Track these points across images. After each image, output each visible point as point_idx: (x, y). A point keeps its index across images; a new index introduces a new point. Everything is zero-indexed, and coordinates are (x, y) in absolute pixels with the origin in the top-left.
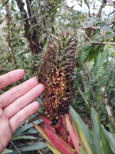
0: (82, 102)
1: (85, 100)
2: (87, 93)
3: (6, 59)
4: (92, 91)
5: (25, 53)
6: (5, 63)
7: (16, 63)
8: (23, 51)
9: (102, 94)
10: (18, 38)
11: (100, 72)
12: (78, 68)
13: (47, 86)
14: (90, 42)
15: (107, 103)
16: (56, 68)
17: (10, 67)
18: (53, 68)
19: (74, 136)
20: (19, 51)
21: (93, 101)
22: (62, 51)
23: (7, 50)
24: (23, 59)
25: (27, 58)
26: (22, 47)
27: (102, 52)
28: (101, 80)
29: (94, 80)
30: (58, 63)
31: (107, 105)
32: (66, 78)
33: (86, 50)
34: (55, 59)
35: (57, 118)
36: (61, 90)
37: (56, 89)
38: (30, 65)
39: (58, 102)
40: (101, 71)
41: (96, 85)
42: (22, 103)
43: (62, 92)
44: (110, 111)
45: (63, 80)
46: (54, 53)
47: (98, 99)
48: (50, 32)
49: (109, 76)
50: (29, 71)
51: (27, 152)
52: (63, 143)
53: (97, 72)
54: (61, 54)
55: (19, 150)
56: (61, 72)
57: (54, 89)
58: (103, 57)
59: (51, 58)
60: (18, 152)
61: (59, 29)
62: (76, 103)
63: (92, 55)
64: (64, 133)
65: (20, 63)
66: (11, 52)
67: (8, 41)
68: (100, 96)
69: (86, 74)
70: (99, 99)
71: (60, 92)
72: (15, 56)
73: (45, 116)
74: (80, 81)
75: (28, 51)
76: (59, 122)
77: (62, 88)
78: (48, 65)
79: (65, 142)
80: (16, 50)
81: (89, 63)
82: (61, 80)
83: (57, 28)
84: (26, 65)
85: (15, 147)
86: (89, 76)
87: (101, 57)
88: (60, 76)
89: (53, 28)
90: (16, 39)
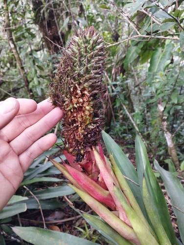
0: (130, 128)
1: (134, 124)
2: (138, 114)
3: (7, 62)
4: (146, 112)
5: (37, 51)
6: (6, 68)
7: (22, 68)
8: (33, 47)
9: (160, 116)
10: (24, 26)
11: (158, 80)
12: (123, 75)
13: (66, 111)
14: (137, 36)
15: (167, 129)
16: (76, 85)
17: (13, 75)
18: (72, 86)
19: (106, 174)
20: (27, 48)
21: (146, 126)
22: (83, 59)
23: (7, 46)
24: (34, 62)
25: (41, 59)
26: (30, 41)
27: (163, 48)
28: (159, 94)
29: (149, 94)
30: (79, 77)
31: (166, 132)
32: (92, 98)
33: (137, 45)
34: (74, 71)
35: (82, 152)
36: (86, 115)
37: (78, 114)
38: (47, 72)
39: (83, 131)
40: (160, 79)
41: (151, 101)
42: (33, 135)
43: (87, 117)
44: (171, 140)
45: (87, 102)
46: (72, 64)
47: (153, 123)
48: (76, 15)
49: (172, 87)
50: (45, 81)
51: (49, 199)
52: (91, 183)
53: (154, 81)
54: (82, 64)
55: (37, 197)
56: (83, 89)
57: (75, 115)
58: (164, 55)
59: (68, 70)
60: (36, 201)
61: (92, 6)
62: (120, 130)
63: (147, 51)
64: (93, 171)
65: (30, 68)
66: (14, 51)
67: (7, 31)
68: (156, 118)
69: (137, 84)
70: (156, 123)
71: (84, 118)
72: (20, 56)
73: (67, 149)
74: (127, 96)
75: (42, 47)
76: (85, 157)
77: (87, 113)
78: (65, 80)
79: (94, 183)
80: (22, 46)
81: (142, 65)
82: (84, 101)
83: (89, 6)
84: (40, 72)
85: (31, 193)
86: (141, 88)
87: (161, 56)
88: (83, 95)
89: (81, 7)
90: (21, 27)
